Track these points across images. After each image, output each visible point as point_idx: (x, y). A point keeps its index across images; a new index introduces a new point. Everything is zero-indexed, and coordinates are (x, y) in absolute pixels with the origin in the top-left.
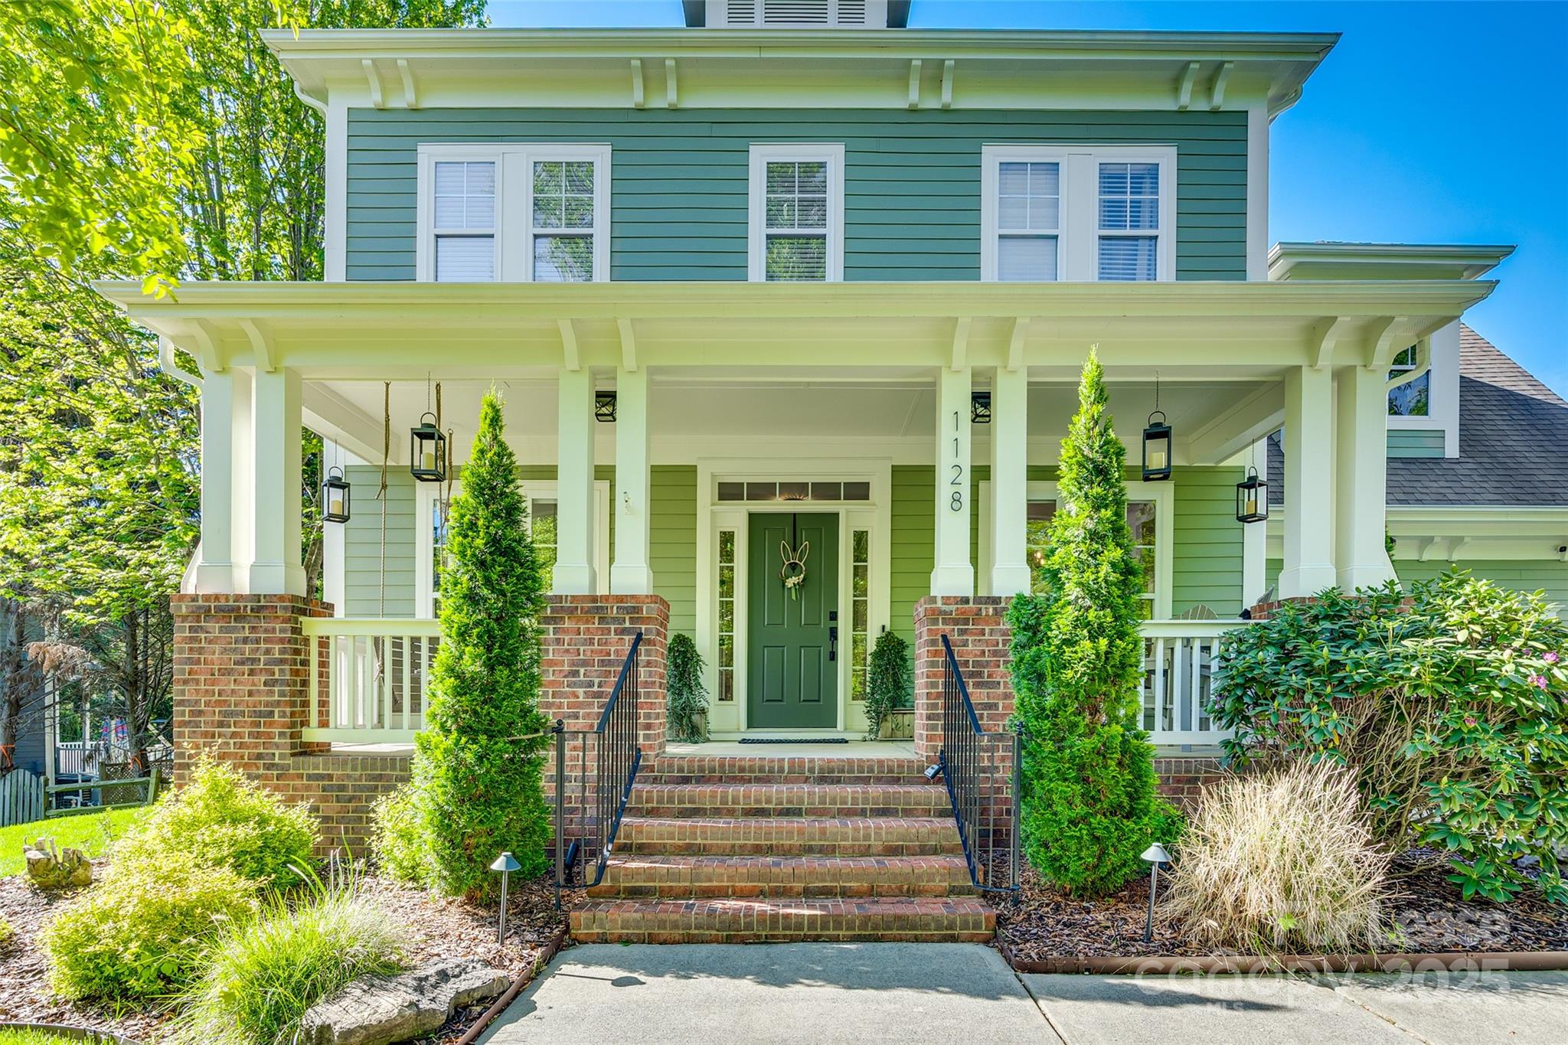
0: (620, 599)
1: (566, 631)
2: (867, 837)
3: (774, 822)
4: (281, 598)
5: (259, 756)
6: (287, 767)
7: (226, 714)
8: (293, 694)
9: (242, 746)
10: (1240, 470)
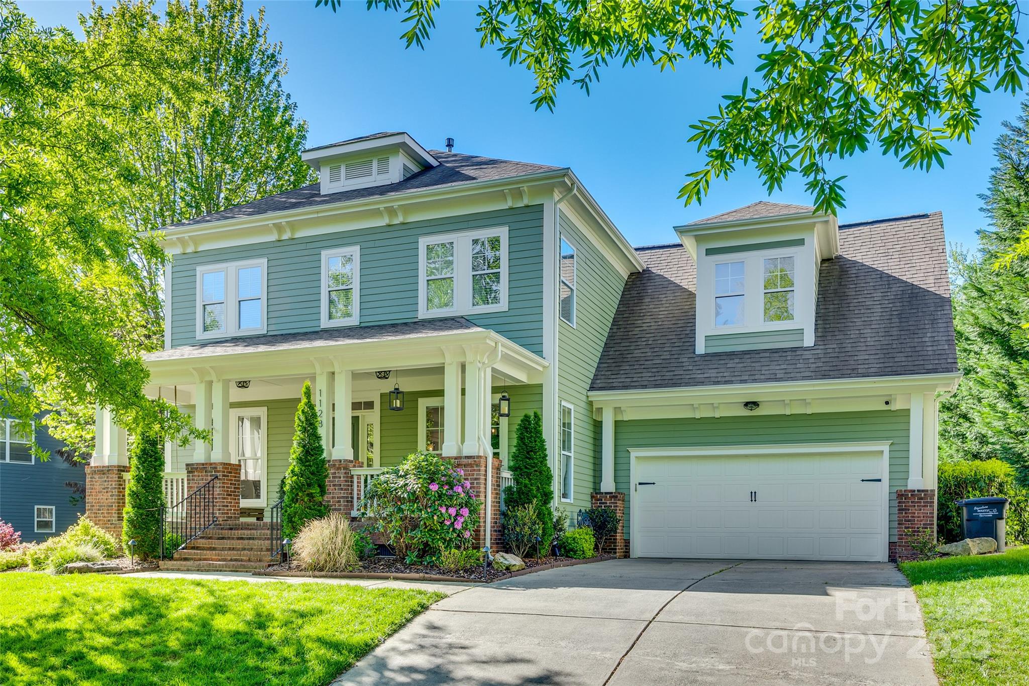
0: (211, 464)
1: (195, 476)
2: (261, 545)
3: (246, 542)
4: (115, 467)
5: (109, 521)
6: (115, 524)
7: (100, 506)
8: (118, 499)
9: (104, 517)
10: (541, 386)
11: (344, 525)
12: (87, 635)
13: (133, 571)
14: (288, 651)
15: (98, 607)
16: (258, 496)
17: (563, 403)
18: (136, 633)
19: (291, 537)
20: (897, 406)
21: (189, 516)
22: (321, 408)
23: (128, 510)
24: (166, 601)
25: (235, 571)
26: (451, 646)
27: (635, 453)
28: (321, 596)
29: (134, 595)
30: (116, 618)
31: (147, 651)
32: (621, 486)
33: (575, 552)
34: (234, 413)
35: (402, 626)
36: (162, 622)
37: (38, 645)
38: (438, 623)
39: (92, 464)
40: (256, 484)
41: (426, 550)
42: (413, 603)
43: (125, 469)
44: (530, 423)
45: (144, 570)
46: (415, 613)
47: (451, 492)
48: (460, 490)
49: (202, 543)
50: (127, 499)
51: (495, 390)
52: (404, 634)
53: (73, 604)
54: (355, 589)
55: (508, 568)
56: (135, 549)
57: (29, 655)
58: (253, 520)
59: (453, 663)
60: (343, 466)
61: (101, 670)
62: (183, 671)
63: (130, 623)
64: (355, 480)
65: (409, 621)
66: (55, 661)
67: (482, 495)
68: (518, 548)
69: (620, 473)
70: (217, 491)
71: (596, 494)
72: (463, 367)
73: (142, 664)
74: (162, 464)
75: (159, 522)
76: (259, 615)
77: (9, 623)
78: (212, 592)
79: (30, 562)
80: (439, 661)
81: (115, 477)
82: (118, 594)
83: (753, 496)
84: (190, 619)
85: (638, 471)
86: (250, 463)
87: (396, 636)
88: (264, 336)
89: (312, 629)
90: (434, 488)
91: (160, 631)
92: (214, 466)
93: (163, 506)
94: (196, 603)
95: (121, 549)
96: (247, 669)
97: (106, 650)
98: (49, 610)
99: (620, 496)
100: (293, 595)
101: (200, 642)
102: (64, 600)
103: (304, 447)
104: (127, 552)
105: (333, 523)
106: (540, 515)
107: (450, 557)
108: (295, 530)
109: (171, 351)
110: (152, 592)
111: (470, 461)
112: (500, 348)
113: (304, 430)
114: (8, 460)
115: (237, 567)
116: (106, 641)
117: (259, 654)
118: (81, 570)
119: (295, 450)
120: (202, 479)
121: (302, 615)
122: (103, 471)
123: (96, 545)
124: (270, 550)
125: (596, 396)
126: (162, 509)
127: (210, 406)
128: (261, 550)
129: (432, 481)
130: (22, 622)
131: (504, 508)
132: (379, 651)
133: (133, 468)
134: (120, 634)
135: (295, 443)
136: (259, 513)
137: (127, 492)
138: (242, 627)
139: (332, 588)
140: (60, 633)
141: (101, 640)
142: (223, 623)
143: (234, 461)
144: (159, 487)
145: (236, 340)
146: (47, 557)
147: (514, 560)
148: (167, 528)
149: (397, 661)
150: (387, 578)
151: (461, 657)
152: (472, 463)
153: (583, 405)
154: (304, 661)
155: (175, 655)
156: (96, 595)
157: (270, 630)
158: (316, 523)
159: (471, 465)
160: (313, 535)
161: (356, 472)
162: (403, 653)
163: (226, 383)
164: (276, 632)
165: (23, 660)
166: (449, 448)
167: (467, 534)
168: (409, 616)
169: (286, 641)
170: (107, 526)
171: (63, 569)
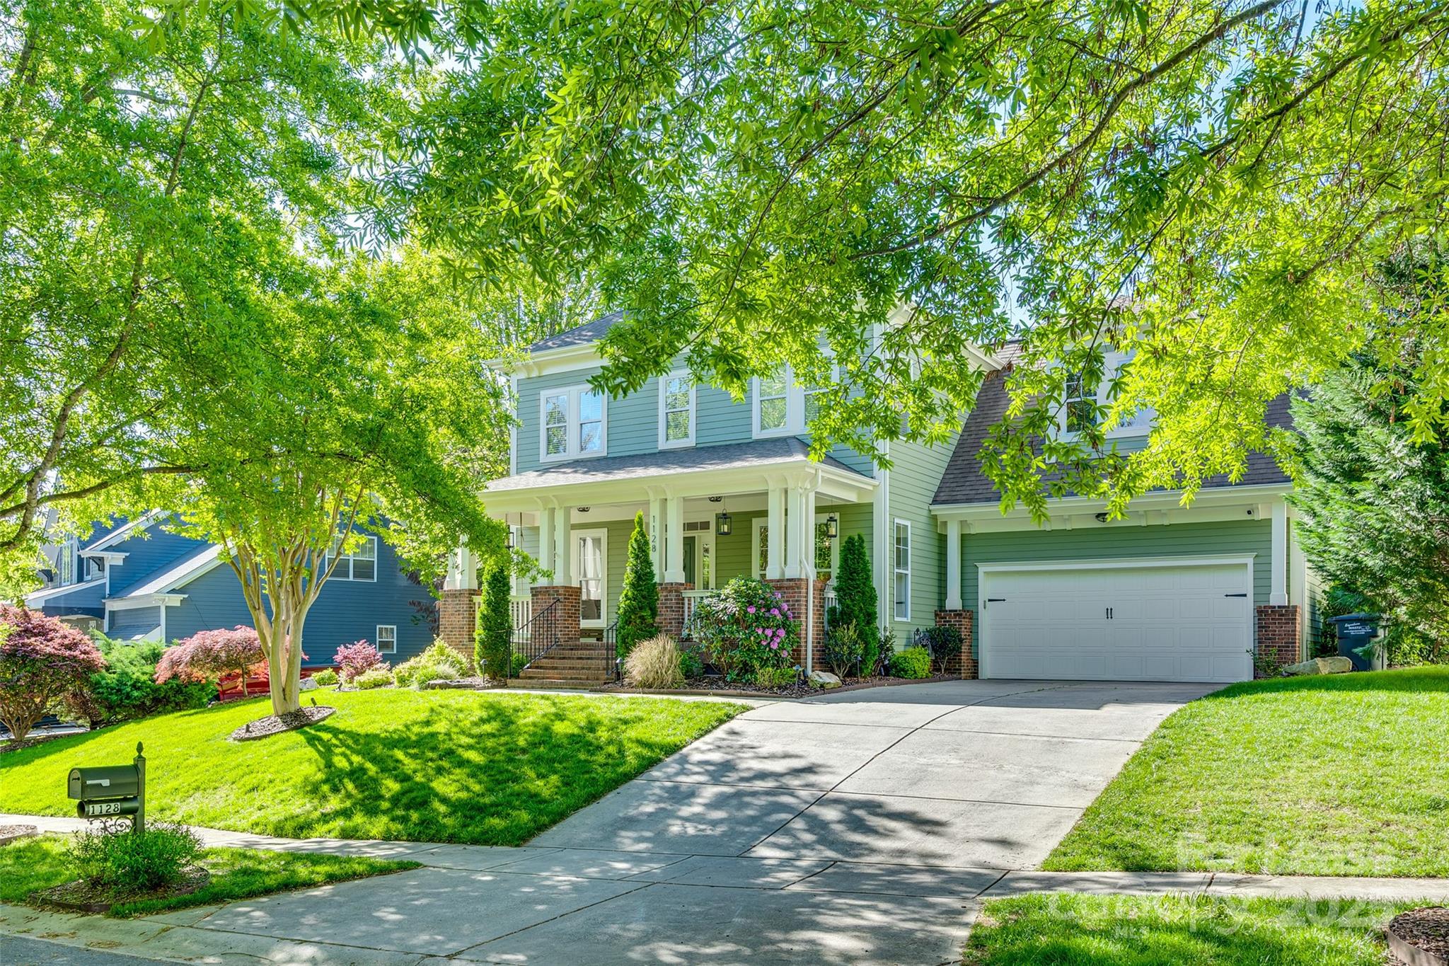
0: (553, 587)
1: (539, 599)
2: (598, 664)
3: (585, 661)
4: (466, 590)
5: (461, 642)
6: (467, 645)
7: (453, 628)
8: (469, 622)
9: (457, 638)
10: (871, 505)
11: (670, 645)
12: (454, 737)
13: (485, 688)
14: (612, 749)
15: (461, 716)
16: (599, 617)
17: (897, 520)
18: (493, 735)
19: (623, 656)
20: (1260, 515)
21: (534, 637)
22: (654, 536)
23: (479, 632)
24: (516, 710)
25: (574, 688)
26: (743, 747)
27: (983, 568)
28: (646, 707)
29: (491, 706)
30: (476, 724)
31: (501, 748)
32: (969, 603)
33: (906, 672)
34: (576, 535)
35: (707, 732)
36: (513, 727)
37: (417, 744)
38: (737, 729)
39: (445, 588)
40: (597, 603)
41: (746, 668)
42: (720, 714)
43: (476, 592)
44: (853, 545)
45: (493, 687)
46: (721, 722)
47: (767, 614)
48: (777, 612)
49: (545, 662)
50: (478, 622)
51: (819, 510)
52: (708, 738)
53: (440, 713)
54: (674, 702)
55: (822, 686)
56: (486, 669)
57: (412, 751)
58: (593, 641)
59: (740, 758)
60: (675, 588)
61: (468, 761)
62: (530, 762)
63: (487, 728)
64: (686, 601)
65: (714, 728)
66: (430, 755)
67: (803, 616)
68: (839, 667)
69: (967, 590)
70: (559, 613)
71: (941, 612)
72: (786, 492)
73: (498, 757)
74: (509, 589)
75: (507, 643)
76: (590, 722)
77: (391, 729)
78: (554, 704)
79: (395, 681)
80: (729, 757)
81: (466, 600)
82: (476, 705)
83: (1109, 613)
84: (535, 725)
85: (986, 587)
86: (592, 584)
87: (702, 739)
88: (605, 458)
89: (632, 733)
90: (752, 610)
91: (511, 734)
92: (556, 589)
93: (510, 627)
94: (540, 713)
95: (472, 668)
96: (580, 761)
97: (470, 747)
98: (422, 717)
99: (969, 613)
100: (621, 707)
101: (544, 742)
102: (432, 710)
103: (636, 572)
104: (478, 671)
105: (661, 644)
106: (861, 635)
107: (765, 675)
108: (628, 650)
109: (517, 477)
110: (505, 704)
111: (791, 583)
112: (820, 474)
113: (637, 557)
114: (351, 578)
115: (577, 685)
116: (471, 741)
117: (589, 751)
118: (442, 687)
119: (629, 576)
120: (546, 602)
121: (626, 722)
122: (455, 595)
123: (452, 665)
124: (607, 669)
125: (940, 510)
126: (509, 632)
127: (552, 528)
128: (598, 669)
129: (751, 604)
130: (401, 727)
131: (827, 627)
132: (684, 751)
133: (484, 593)
134: (481, 736)
135: (628, 570)
136: (598, 634)
137: (478, 615)
138: (576, 731)
139: (655, 702)
140: (433, 735)
141: (465, 740)
142: (560, 728)
143: (575, 584)
144: (507, 610)
145: (576, 465)
146: (411, 675)
147: (830, 679)
148: (514, 648)
149: (696, 757)
150: (706, 694)
151: (749, 754)
152: (791, 586)
153: (924, 519)
154: (624, 756)
155: (524, 751)
156: (458, 706)
157: (599, 733)
158: (646, 643)
159: (792, 588)
160: (643, 654)
161: (687, 594)
162: (703, 752)
163: (567, 511)
164: (603, 734)
165: (407, 754)
166: (773, 573)
167: (784, 654)
168: (715, 724)
169: (610, 742)
170: (459, 646)
171: (426, 686)
